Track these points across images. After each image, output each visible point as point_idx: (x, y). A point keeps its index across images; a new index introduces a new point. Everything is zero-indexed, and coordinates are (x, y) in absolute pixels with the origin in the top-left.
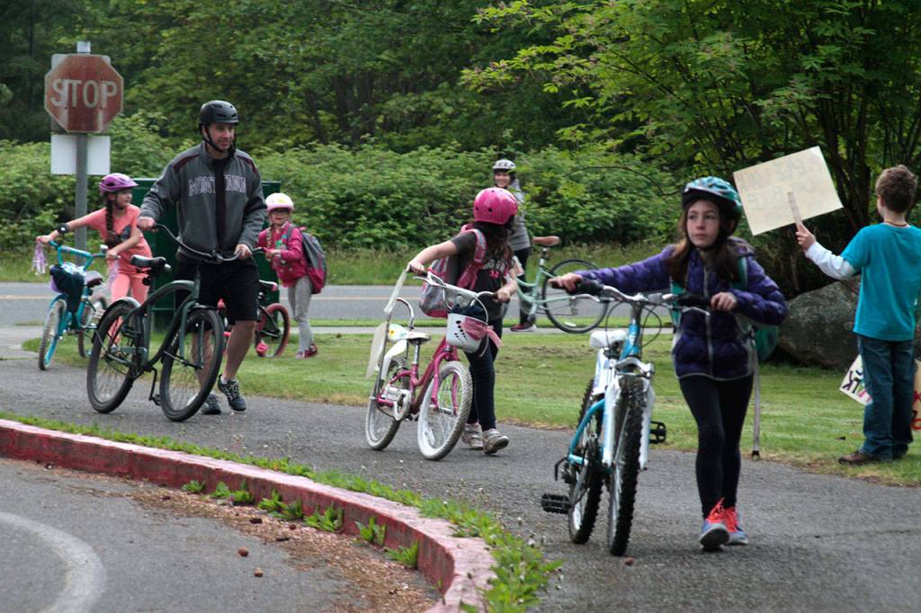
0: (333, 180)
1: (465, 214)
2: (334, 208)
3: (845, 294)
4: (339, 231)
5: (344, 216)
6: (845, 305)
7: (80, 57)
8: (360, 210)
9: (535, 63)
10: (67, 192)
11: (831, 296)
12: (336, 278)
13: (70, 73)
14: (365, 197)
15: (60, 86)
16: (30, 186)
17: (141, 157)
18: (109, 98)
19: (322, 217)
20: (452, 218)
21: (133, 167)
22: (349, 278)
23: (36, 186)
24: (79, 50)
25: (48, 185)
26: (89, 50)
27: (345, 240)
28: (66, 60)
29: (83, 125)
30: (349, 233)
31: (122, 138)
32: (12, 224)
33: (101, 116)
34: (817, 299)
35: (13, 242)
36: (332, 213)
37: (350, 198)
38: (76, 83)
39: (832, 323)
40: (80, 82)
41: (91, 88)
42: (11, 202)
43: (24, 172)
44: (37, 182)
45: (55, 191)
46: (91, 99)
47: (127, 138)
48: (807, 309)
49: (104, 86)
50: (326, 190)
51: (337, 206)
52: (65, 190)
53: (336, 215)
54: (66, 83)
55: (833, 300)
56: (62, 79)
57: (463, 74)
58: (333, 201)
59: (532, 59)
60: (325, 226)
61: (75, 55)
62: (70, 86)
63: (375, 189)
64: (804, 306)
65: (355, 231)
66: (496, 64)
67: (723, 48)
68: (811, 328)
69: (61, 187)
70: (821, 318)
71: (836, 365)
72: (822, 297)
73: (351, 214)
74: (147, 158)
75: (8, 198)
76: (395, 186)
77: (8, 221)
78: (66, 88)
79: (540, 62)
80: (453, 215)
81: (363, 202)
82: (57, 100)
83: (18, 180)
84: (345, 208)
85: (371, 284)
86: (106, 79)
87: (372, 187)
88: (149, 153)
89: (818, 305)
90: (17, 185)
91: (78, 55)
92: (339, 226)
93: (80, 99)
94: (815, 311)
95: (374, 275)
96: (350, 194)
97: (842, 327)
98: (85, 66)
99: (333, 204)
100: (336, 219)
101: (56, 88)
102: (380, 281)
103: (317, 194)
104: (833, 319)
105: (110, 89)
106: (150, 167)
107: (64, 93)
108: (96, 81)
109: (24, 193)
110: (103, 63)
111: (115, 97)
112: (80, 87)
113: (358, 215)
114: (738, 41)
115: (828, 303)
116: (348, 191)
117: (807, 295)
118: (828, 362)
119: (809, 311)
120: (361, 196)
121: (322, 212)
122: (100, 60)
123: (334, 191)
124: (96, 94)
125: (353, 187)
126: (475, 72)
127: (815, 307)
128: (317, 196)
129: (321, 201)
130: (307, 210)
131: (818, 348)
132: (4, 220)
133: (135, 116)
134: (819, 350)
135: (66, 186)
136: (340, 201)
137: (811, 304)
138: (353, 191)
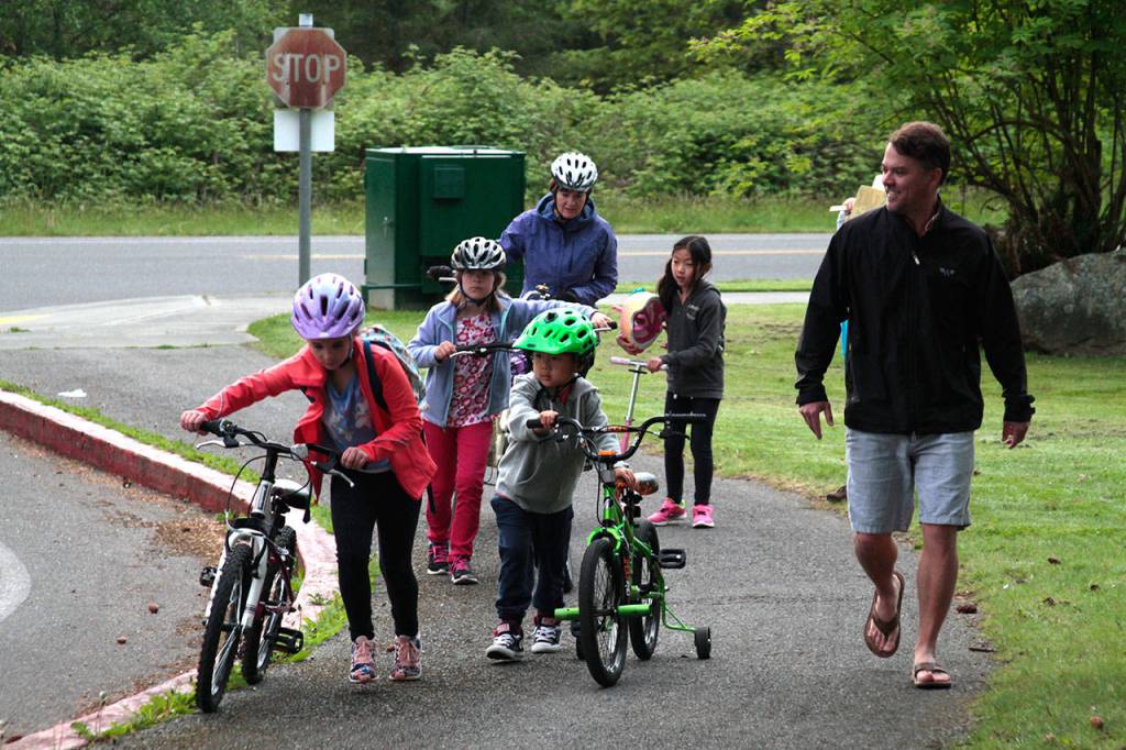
0: (693, 120)
1: (832, 154)
2: (692, 149)
3: (1067, 275)
4: (697, 173)
5: (703, 157)
6: (1066, 287)
7: (302, 31)
8: (720, 151)
9: (762, 33)
10: (413, 137)
11: (1052, 277)
12: (682, 226)
13: (292, 46)
14: (724, 138)
15: (281, 61)
16: (375, 131)
17: (491, 99)
18: (332, 72)
19: (679, 160)
20: (820, 158)
21: (482, 110)
22: (696, 226)
23: (382, 131)
24: (301, 23)
25: (394, 129)
26: (311, 23)
27: (703, 184)
28: (288, 34)
29: (306, 101)
30: (707, 176)
31: (474, 79)
32: (354, 170)
33: (324, 91)
34: (1036, 280)
35: (354, 190)
36: (690, 155)
37: (710, 139)
38: (298, 57)
39: (1053, 306)
40: (301, 56)
41: (313, 64)
42: (356, 149)
43: (369, 117)
44: (382, 127)
45: (401, 136)
46: (313, 74)
47: (478, 79)
48: (1026, 291)
49: (327, 60)
50: (684, 130)
51: (696, 147)
52: (411, 134)
53: (694, 157)
54: (288, 57)
55: (1053, 281)
56: (284, 53)
57: (689, 45)
58: (691, 142)
59: (759, 30)
60: (684, 170)
61: (296, 28)
62: (292, 61)
63: (737, 130)
64: (1024, 288)
65: (713, 174)
66: (724, 33)
67: (925, 24)
68: (1030, 310)
69: (408, 132)
70: (1040, 300)
71: (1056, 350)
72: (1043, 278)
73: (710, 156)
74: (497, 100)
75: (352, 144)
76: (757, 125)
77: (351, 168)
78: (288, 63)
79: (768, 32)
80: (821, 154)
81: (723, 143)
82: (280, 75)
83: (364, 125)
84: (704, 149)
85: (719, 232)
86: (329, 53)
87: (733, 127)
88: (499, 95)
89: (1038, 287)
90: (362, 130)
91: (300, 28)
92: (698, 169)
93: (302, 74)
94: (1035, 293)
95: (723, 223)
96: (709, 135)
97: (1062, 309)
98: (307, 40)
99: (691, 145)
100: (694, 160)
101: (278, 64)
102: (729, 229)
103: (675, 135)
104: (1053, 302)
105: (333, 63)
106: (500, 110)
107: (286, 68)
108: (320, 56)
109: (368, 138)
110: (324, 36)
111: (337, 71)
112: (302, 62)
113: (718, 156)
114: (943, 15)
115: (1048, 284)
116: (707, 131)
117: (1028, 276)
118: (1048, 346)
119: (1028, 293)
120: (720, 136)
121: (679, 155)
122: (322, 33)
123: (693, 132)
124: (319, 68)
125: (713, 126)
126: (703, 42)
127: (1034, 289)
128: (674, 138)
129: (679, 142)
130: (664, 152)
131: (1037, 332)
132: (346, 168)
133: (488, 55)
134: (1038, 334)
135: (413, 131)
136: (699, 143)
137: (1031, 286)
138: (712, 131)
